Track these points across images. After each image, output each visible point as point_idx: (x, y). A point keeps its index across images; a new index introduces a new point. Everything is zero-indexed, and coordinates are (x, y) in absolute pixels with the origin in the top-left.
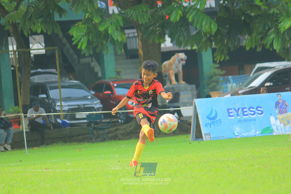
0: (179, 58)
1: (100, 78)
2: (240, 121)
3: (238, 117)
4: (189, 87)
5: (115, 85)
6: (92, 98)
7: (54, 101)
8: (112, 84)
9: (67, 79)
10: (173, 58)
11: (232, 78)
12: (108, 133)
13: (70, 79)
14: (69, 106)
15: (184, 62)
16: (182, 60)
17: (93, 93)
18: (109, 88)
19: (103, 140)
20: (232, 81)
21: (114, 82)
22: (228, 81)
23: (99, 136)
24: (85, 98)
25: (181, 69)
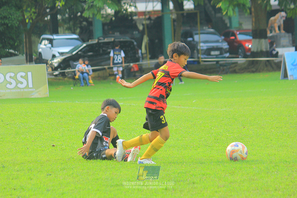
0: (282, 15)
1: (229, 28)
4: (287, 35)
5: (238, 33)
6: (222, 41)
7: (197, 43)
8: (235, 32)
9: (207, 28)
10: (277, 16)
12: (229, 68)
13: (209, 28)
14: (207, 46)
15: (284, 19)
16: (283, 17)
17: (223, 38)
18: (234, 35)
19: (226, 73)
21: (237, 31)
23: (223, 70)
24: (217, 41)
25: (282, 23)
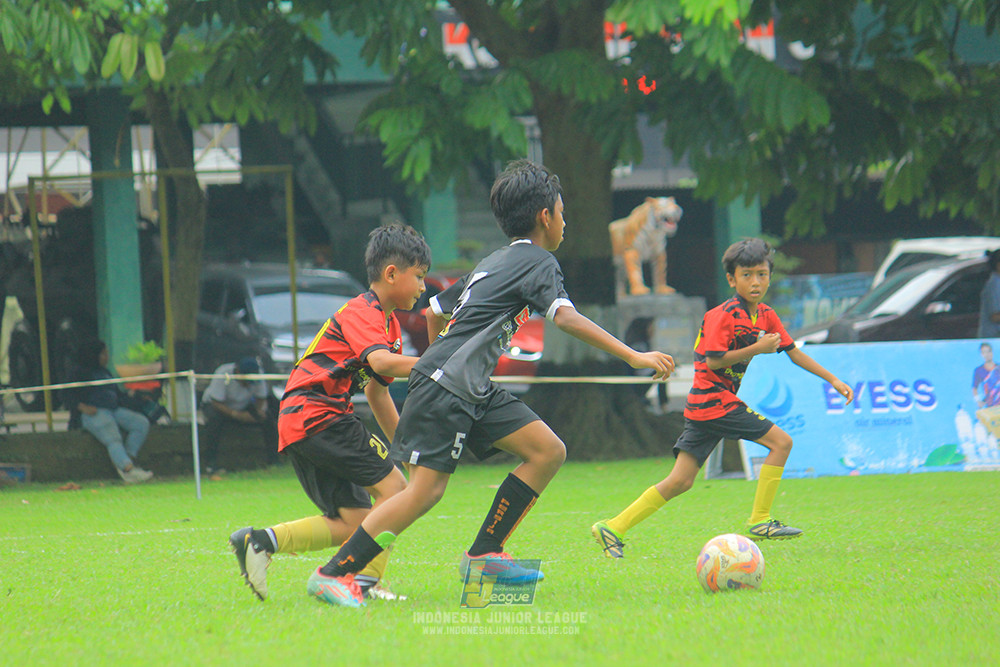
0: (659, 213)
2: (861, 423)
3: (858, 411)
4: (685, 305)
10: (637, 214)
11: (820, 284)
15: (671, 228)
16: (666, 219)
20: (817, 290)
22: (806, 291)
25: (660, 247)
